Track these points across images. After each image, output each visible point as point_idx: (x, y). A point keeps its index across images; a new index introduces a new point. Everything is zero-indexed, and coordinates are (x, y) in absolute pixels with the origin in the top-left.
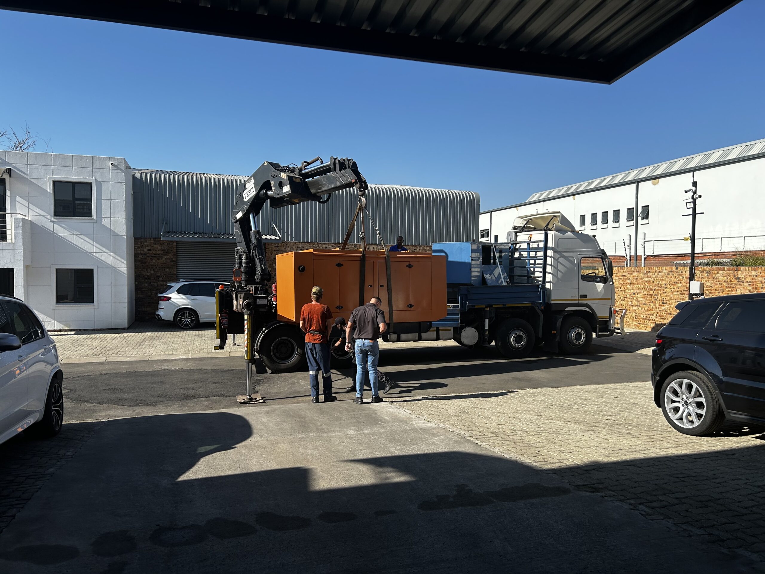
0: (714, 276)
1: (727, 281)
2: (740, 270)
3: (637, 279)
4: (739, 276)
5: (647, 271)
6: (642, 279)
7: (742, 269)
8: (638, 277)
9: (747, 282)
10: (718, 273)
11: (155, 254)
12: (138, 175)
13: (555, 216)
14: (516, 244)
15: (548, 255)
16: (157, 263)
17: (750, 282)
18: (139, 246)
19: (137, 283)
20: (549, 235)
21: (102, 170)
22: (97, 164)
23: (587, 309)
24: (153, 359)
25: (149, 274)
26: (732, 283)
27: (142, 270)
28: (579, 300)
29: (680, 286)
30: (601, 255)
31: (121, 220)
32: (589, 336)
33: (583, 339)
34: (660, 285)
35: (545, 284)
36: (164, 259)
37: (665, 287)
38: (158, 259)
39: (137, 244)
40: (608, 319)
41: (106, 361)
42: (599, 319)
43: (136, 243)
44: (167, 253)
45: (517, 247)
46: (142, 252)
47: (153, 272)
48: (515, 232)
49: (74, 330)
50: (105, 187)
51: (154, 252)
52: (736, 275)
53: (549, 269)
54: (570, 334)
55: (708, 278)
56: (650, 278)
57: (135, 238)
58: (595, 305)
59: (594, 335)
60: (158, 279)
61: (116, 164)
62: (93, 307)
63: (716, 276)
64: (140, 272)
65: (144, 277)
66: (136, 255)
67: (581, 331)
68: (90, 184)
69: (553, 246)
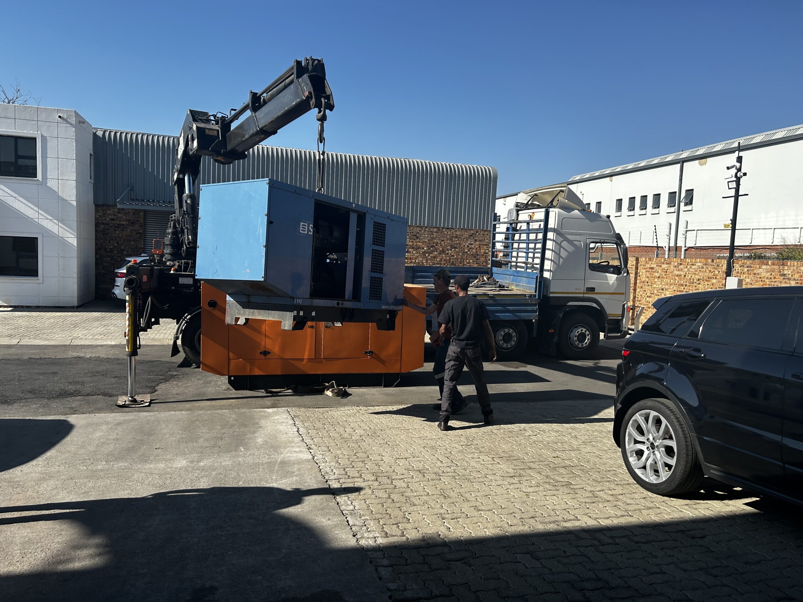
0: (755, 271)
1: (771, 278)
2: (787, 265)
3: (666, 272)
4: (786, 272)
5: (678, 263)
6: (672, 272)
7: (789, 264)
8: (667, 270)
9: (795, 279)
10: (760, 268)
11: (118, 225)
12: (100, 133)
13: (562, 191)
14: (517, 223)
15: (548, 238)
16: (121, 235)
17: (798, 280)
18: (101, 214)
19: (98, 256)
20: (550, 213)
21: (48, 124)
22: (43, 116)
23: (594, 305)
24: (75, 344)
25: (111, 247)
26: (776, 280)
27: (104, 242)
28: (584, 293)
29: (715, 282)
30: (616, 240)
31: (70, 182)
32: (595, 337)
33: (588, 340)
34: (692, 280)
35: (543, 272)
36: (129, 230)
37: (698, 282)
38: (122, 230)
39: (99, 212)
40: (621, 318)
41: (19, 344)
42: (609, 318)
43: (97, 211)
44: (132, 223)
45: (518, 228)
46: (104, 222)
47: (116, 245)
48: (516, 209)
49: (11, 307)
50: (51, 144)
51: (117, 222)
52: (782, 271)
53: (548, 254)
54: (572, 333)
55: (748, 273)
56: (681, 272)
57: (96, 206)
58: (605, 300)
59: (602, 336)
60: (123, 252)
61: (65, 117)
62: (37, 282)
63: (758, 271)
64: (101, 244)
65: (106, 249)
66: (97, 225)
67: (586, 331)
68: (35, 139)
69: (556, 227)
